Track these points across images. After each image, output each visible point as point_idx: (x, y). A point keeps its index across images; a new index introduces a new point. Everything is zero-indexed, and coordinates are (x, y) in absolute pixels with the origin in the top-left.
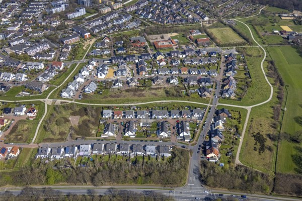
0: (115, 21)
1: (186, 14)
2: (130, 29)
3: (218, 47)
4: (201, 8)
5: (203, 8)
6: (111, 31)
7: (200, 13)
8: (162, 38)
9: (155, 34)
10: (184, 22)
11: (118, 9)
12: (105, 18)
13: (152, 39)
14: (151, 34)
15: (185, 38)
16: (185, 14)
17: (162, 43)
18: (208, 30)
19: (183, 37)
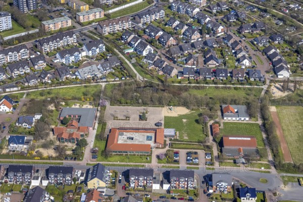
0: (58, 55)
1: (239, 56)
2: (82, 82)
3: (273, 170)
4: (286, 41)
5: (290, 43)
6: (33, 83)
7: (275, 54)
8: (142, 117)
9: (131, 105)
10: (222, 77)
11: (90, 23)
12: (42, 45)
13: (115, 118)
14: (120, 103)
15: (200, 127)
16: (235, 53)
17: (129, 135)
18: (273, 109)
19: (197, 121)
